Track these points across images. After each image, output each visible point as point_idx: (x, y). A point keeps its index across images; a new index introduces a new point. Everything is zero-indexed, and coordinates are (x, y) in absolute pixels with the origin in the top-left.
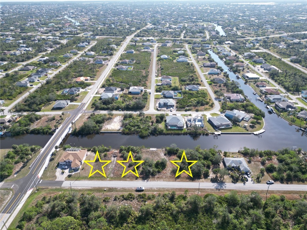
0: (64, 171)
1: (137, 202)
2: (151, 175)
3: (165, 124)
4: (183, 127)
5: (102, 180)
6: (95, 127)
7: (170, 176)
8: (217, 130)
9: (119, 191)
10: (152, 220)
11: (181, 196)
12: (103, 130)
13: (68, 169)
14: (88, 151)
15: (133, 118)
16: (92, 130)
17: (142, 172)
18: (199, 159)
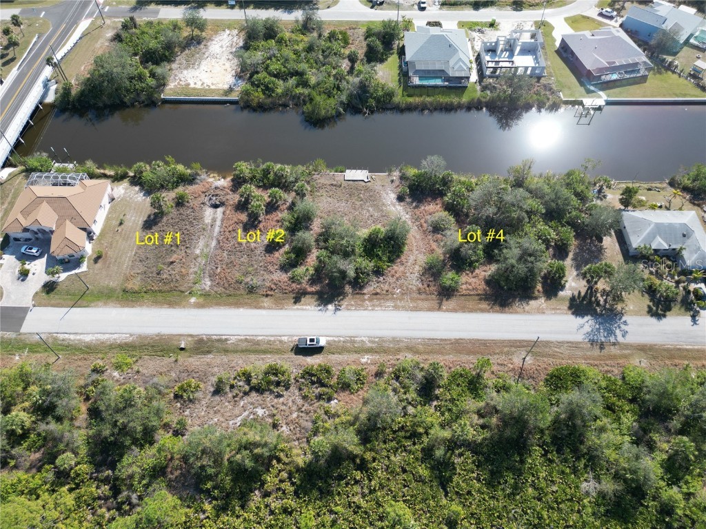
0: (27, 267)
1: (300, 401)
2: (350, 283)
3: (400, 67)
4: (468, 78)
5: (171, 304)
6: (140, 78)
7: (419, 289)
8: (592, 88)
9: (236, 352)
10: (355, 479)
11: (461, 375)
12: (171, 90)
13: (44, 260)
14: (118, 178)
15: (280, 41)
16: (128, 91)
17: (318, 270)
18: (527, 220)
